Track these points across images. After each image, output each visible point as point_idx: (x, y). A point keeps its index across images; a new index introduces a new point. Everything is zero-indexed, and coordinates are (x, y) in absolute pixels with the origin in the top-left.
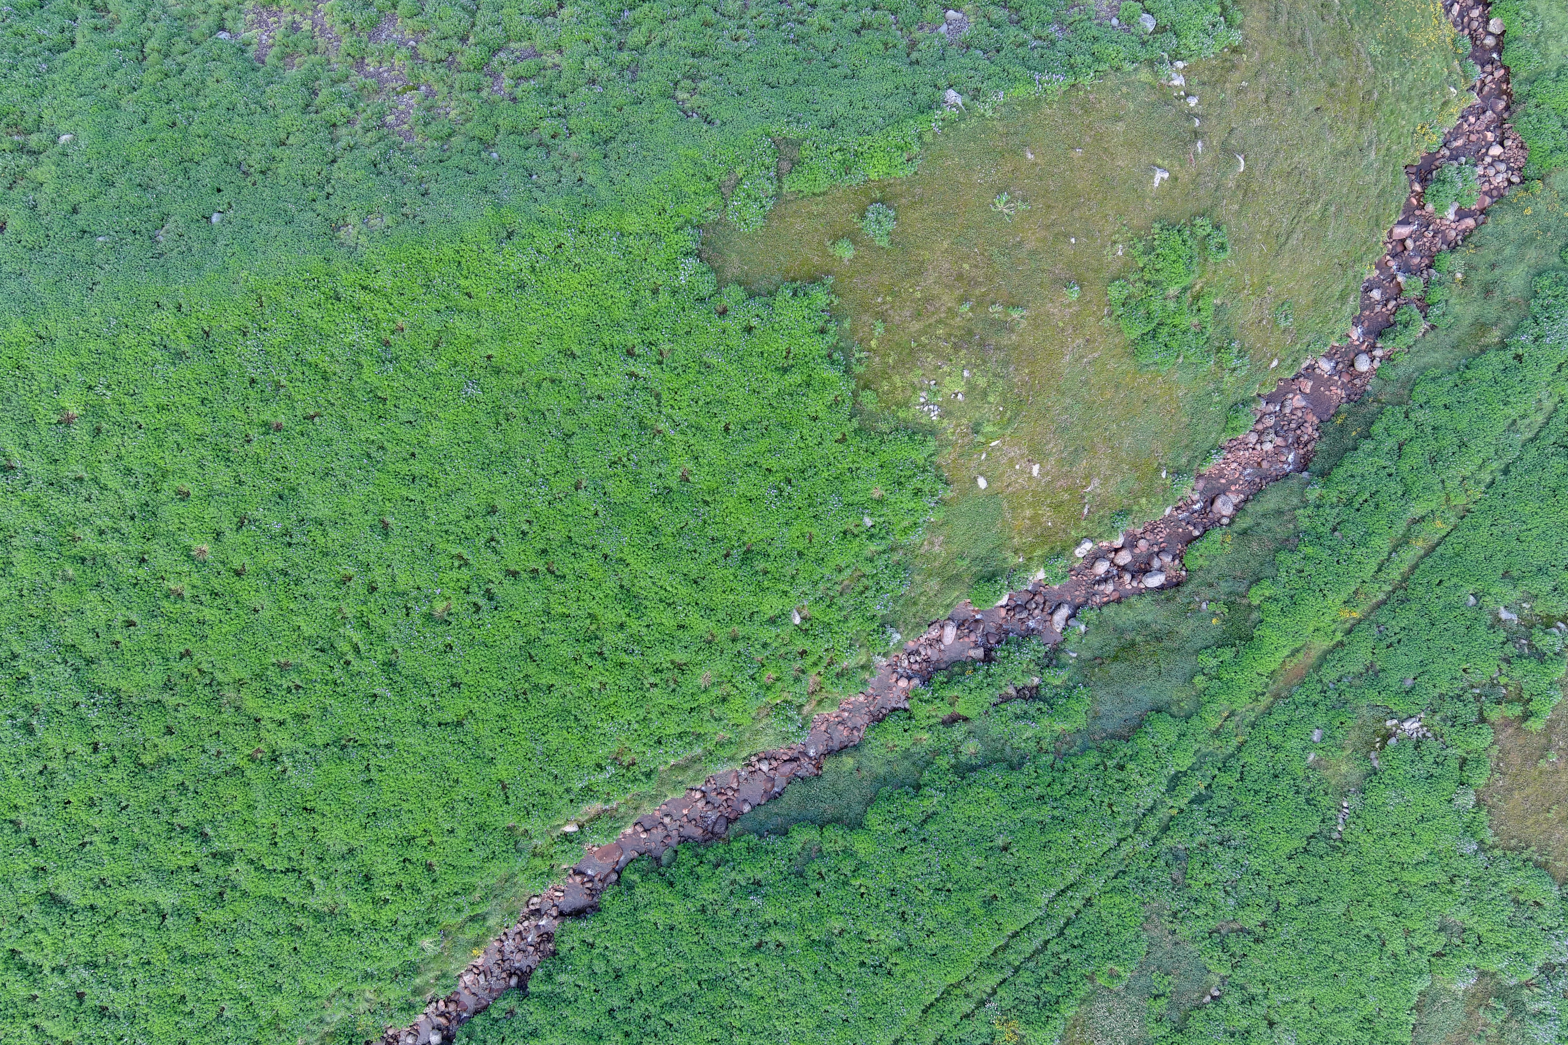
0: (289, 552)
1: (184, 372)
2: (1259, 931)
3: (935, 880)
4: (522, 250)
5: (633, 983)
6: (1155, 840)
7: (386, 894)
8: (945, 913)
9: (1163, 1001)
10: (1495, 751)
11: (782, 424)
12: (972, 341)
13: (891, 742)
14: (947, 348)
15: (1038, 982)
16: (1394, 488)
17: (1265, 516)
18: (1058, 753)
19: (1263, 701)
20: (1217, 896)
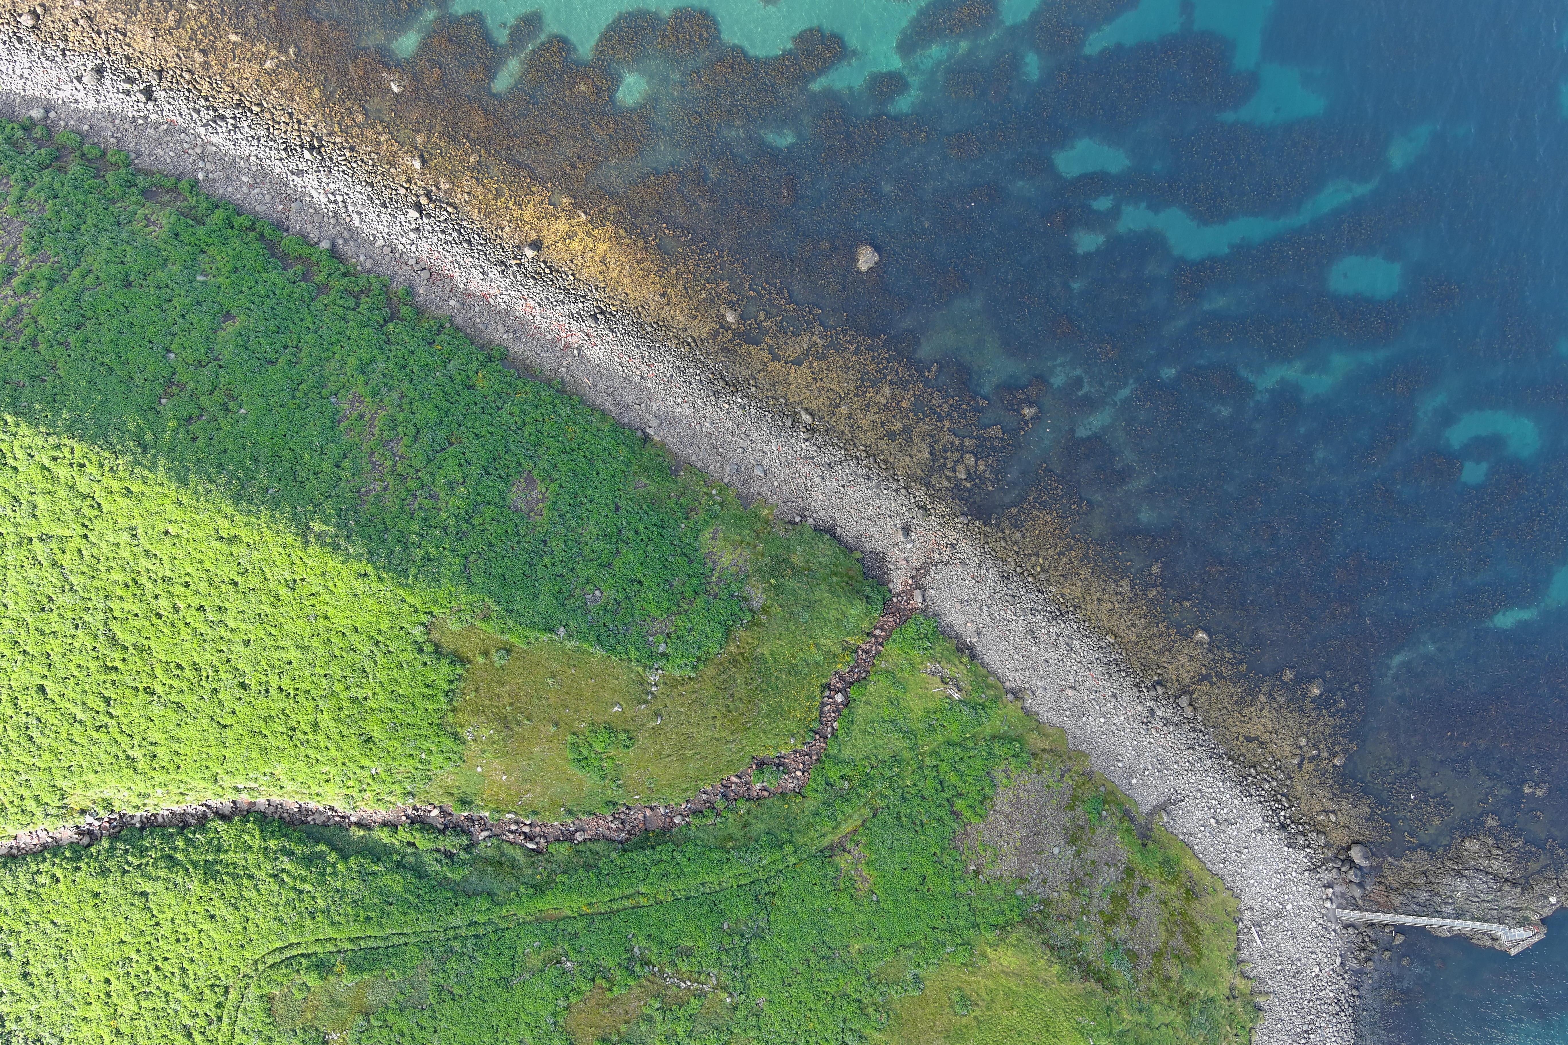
0: (209, 629)
1: (218, 545)
2: (457, 997)
3: (356, 897)
4: (364, 584)
5: (222, 857)
6: (448, 939)
7: (157, 766)
8: (350, 911)
9: (403, 997)
10: (588, 994)
11: (413, 704)
12: (503, 721)
13: (383, 836)
14: (492, 718)
15: (365, 959)
16: (642, 875)
17: (591, 851)
18: (440, 884)
19: (529, 918)
20: (453, 974)
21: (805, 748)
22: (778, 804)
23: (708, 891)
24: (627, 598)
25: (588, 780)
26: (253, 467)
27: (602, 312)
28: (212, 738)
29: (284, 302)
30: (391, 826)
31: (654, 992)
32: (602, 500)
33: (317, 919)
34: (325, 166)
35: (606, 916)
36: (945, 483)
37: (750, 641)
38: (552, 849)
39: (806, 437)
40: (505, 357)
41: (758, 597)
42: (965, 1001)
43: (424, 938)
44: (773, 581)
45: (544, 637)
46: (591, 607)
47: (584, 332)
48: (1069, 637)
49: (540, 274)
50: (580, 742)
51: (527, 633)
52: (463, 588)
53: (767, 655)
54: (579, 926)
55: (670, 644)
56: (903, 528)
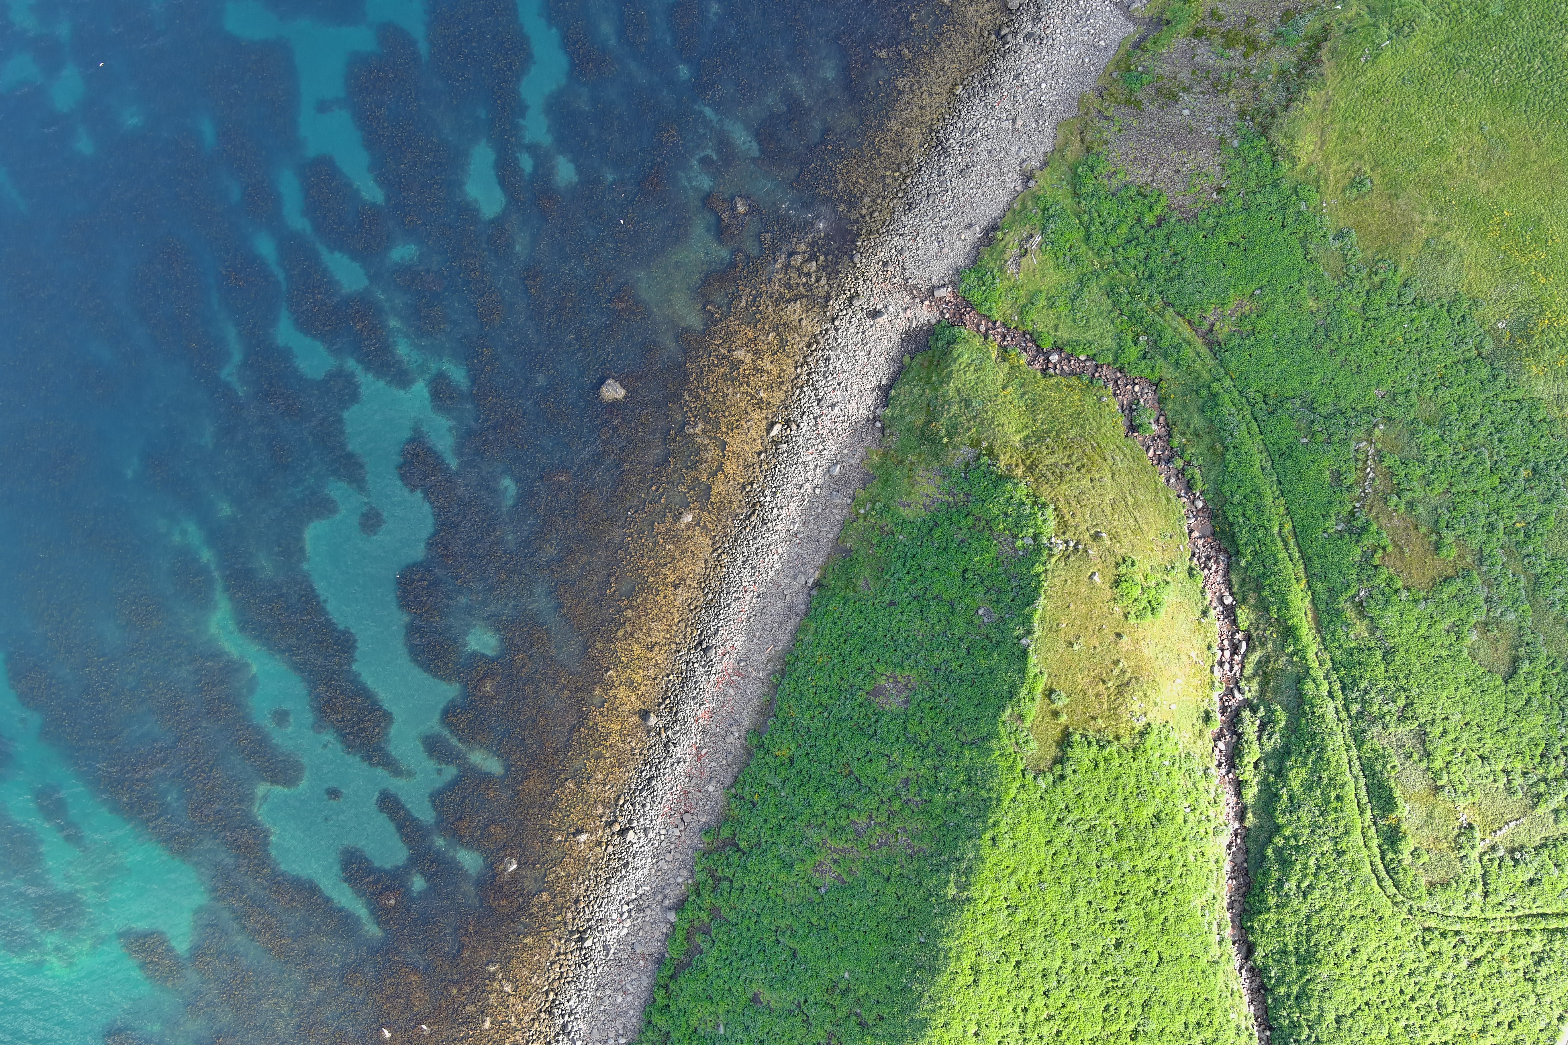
0: (1066, 984)
1: (982, 984)
2: (1408, 702)
3: (1317, 813)
4: (1003, 839)
5: (1291, 948)
6: (1349, 717)
7: (1208, 1020)
8: (1333, 816)
9: (1414, 755)
10: (1391, 570)
11: (1116, 779)
12: (1122, 688)
13: (1251, 794)
14: (1120, 700)
15: (1379, 796)
16: (1261, 532)
17: (1241, 586)
18: (1294, 732)
19: (1318, 639)
20: (1386, 709)
21: (1111, 385)
22: (1170, 405)
23: (1270, 464)
24: (982, 582)
25: (1170, 597)
26: (901, 958)
27: (700, 643)
28: (1174, 970)
29: (733, 948)
30: (1239, 786)
31: (1382, 504)
32: (886, 619)
33: (1345, 848)
34: (595, 925)
35: (1307, 561)
36: (823, 281)
37: (1008, 455)
38: (1244, 626)
39: (794, 427)
40: (757, 732)
41: (964, 453)
42: (1356, 182)
43: (1350, 741)
44: (946, 440)
45: (1033, 659)
46: (996, 616)
47: (722, 659)
48: (963, 132)
49: (671, 708)
50: (1135, 610)
51: (1031, 675)
52: (994, 744)
53: (1022, 435)
54: (1320, 587)
55: (1024, 534)
56: (874, 318)
